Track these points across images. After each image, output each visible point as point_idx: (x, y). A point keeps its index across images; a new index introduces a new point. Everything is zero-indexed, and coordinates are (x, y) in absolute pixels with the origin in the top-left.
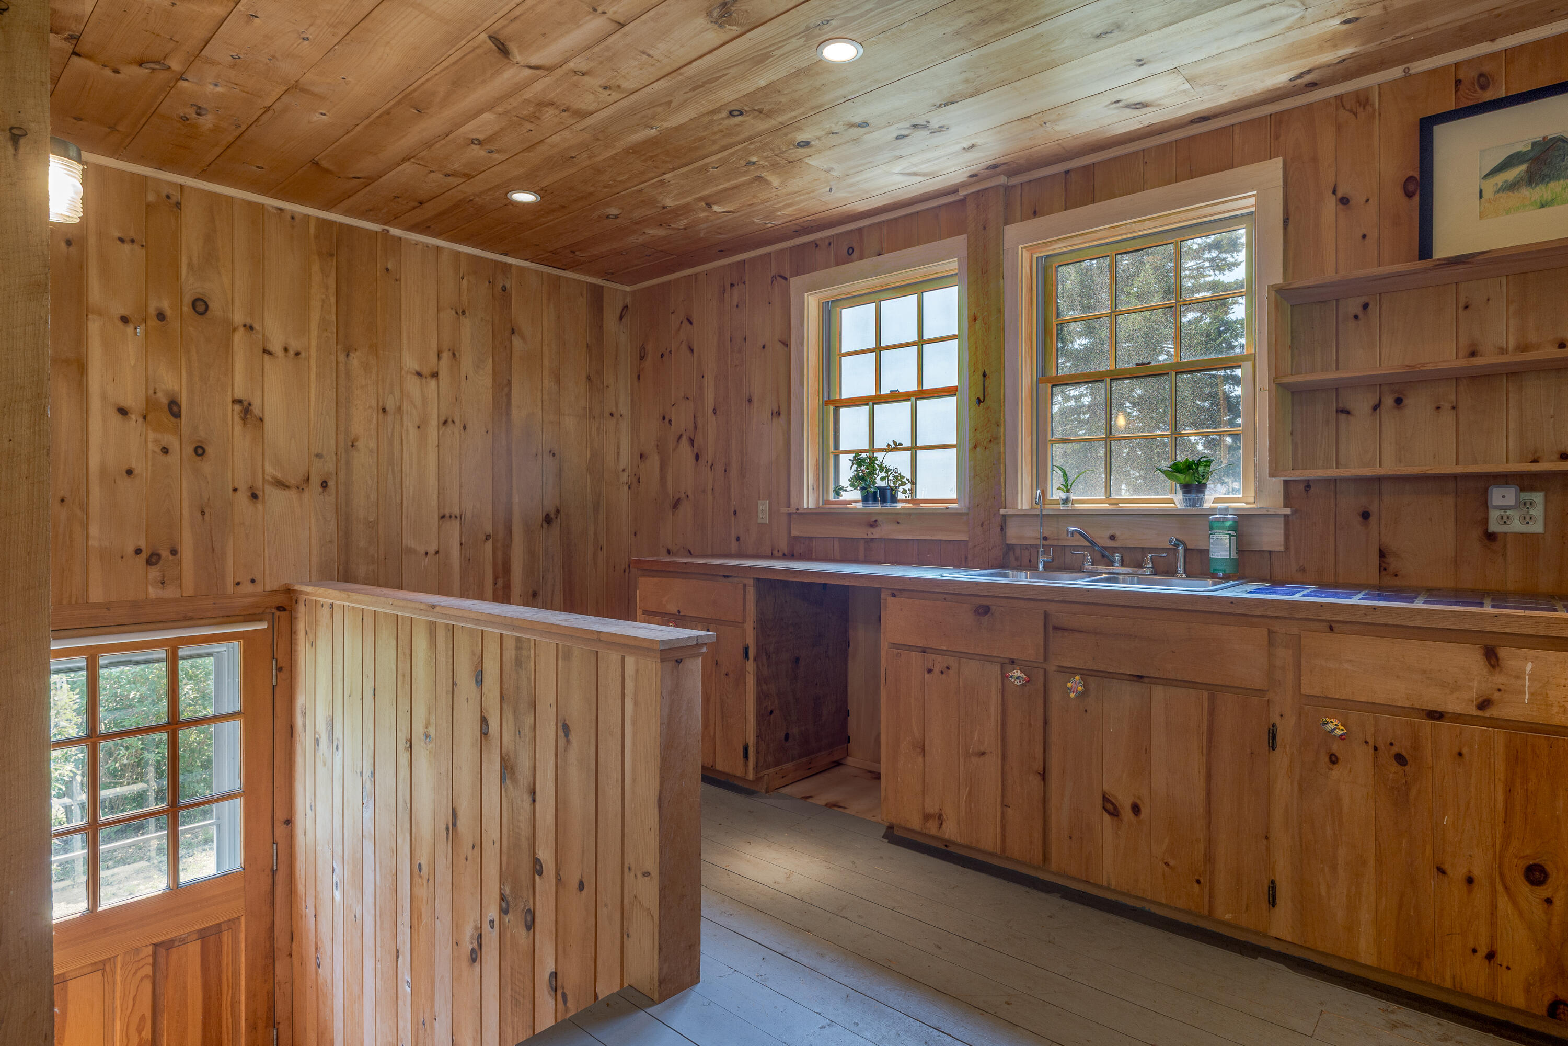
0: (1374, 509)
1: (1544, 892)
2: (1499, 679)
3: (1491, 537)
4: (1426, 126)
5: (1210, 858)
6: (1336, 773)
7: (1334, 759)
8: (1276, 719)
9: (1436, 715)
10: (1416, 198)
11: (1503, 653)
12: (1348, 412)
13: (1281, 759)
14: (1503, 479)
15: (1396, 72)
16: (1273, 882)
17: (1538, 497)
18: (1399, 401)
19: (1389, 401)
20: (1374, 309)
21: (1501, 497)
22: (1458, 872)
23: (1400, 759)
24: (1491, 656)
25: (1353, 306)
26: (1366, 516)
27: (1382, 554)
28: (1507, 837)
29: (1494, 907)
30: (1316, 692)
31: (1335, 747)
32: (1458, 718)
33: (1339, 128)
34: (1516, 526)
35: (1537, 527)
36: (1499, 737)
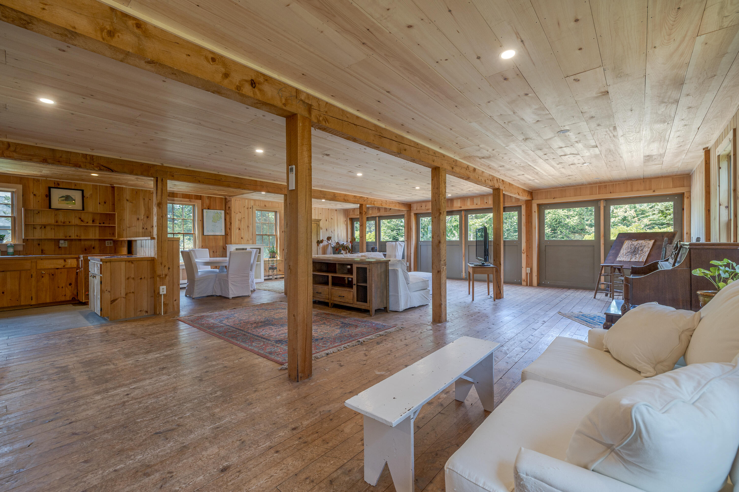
0: (40, 243)
1: (71, 286)
2: (66, 263)
3: (60, 247)
4: (50, 188)
5: (20, 296)
6: (43, 278)
7: (43, 277)
8: (33, 274)
9: (57, 269)
10: (48, 198)
11: (66, 260)
12: (35, 228)
13: (33, 279)
14: (62, 239)
15: (45, 178)
16: (32, 297)
17: (67, 242)
18: (45, 227)
19: (43, 227)
20: (40, 213)
21: (61, 242)
22: (61, 287)
23: (53, 275)
24: (65, 261)
25: (37, 212)
26: (39, 244)
27: (42, 250)
28: (67, 281)
29: (65, 290)
30: (40, 268)
31: (43, 275)
32: (61, 268)
33: (34, 183)
34: (63, 246)
35: (66, 246)
36: (66, 270)
